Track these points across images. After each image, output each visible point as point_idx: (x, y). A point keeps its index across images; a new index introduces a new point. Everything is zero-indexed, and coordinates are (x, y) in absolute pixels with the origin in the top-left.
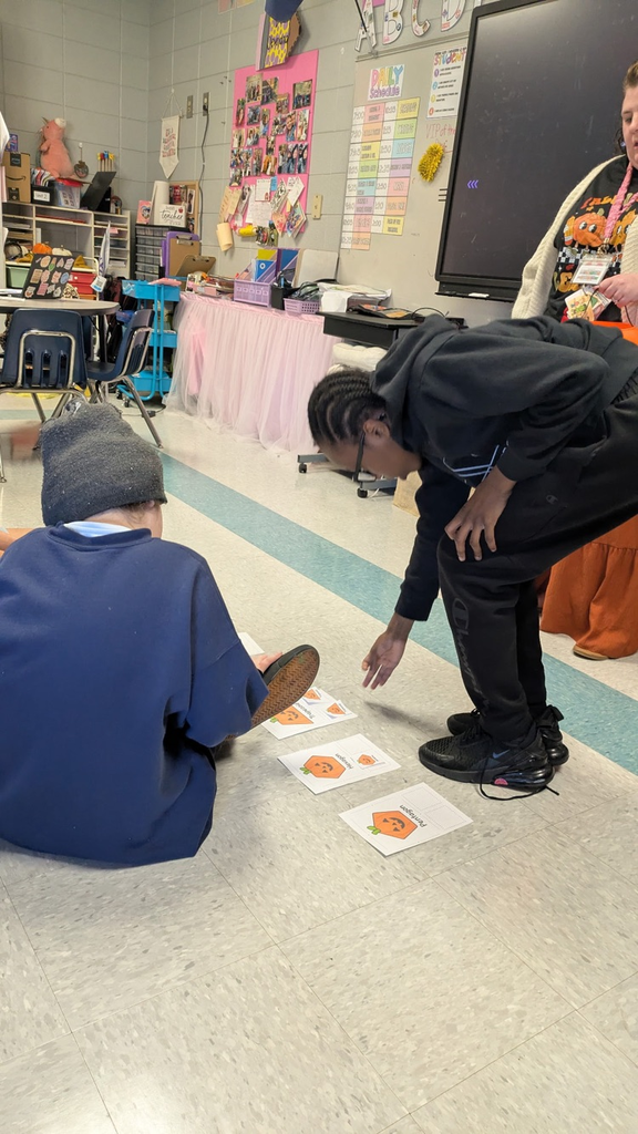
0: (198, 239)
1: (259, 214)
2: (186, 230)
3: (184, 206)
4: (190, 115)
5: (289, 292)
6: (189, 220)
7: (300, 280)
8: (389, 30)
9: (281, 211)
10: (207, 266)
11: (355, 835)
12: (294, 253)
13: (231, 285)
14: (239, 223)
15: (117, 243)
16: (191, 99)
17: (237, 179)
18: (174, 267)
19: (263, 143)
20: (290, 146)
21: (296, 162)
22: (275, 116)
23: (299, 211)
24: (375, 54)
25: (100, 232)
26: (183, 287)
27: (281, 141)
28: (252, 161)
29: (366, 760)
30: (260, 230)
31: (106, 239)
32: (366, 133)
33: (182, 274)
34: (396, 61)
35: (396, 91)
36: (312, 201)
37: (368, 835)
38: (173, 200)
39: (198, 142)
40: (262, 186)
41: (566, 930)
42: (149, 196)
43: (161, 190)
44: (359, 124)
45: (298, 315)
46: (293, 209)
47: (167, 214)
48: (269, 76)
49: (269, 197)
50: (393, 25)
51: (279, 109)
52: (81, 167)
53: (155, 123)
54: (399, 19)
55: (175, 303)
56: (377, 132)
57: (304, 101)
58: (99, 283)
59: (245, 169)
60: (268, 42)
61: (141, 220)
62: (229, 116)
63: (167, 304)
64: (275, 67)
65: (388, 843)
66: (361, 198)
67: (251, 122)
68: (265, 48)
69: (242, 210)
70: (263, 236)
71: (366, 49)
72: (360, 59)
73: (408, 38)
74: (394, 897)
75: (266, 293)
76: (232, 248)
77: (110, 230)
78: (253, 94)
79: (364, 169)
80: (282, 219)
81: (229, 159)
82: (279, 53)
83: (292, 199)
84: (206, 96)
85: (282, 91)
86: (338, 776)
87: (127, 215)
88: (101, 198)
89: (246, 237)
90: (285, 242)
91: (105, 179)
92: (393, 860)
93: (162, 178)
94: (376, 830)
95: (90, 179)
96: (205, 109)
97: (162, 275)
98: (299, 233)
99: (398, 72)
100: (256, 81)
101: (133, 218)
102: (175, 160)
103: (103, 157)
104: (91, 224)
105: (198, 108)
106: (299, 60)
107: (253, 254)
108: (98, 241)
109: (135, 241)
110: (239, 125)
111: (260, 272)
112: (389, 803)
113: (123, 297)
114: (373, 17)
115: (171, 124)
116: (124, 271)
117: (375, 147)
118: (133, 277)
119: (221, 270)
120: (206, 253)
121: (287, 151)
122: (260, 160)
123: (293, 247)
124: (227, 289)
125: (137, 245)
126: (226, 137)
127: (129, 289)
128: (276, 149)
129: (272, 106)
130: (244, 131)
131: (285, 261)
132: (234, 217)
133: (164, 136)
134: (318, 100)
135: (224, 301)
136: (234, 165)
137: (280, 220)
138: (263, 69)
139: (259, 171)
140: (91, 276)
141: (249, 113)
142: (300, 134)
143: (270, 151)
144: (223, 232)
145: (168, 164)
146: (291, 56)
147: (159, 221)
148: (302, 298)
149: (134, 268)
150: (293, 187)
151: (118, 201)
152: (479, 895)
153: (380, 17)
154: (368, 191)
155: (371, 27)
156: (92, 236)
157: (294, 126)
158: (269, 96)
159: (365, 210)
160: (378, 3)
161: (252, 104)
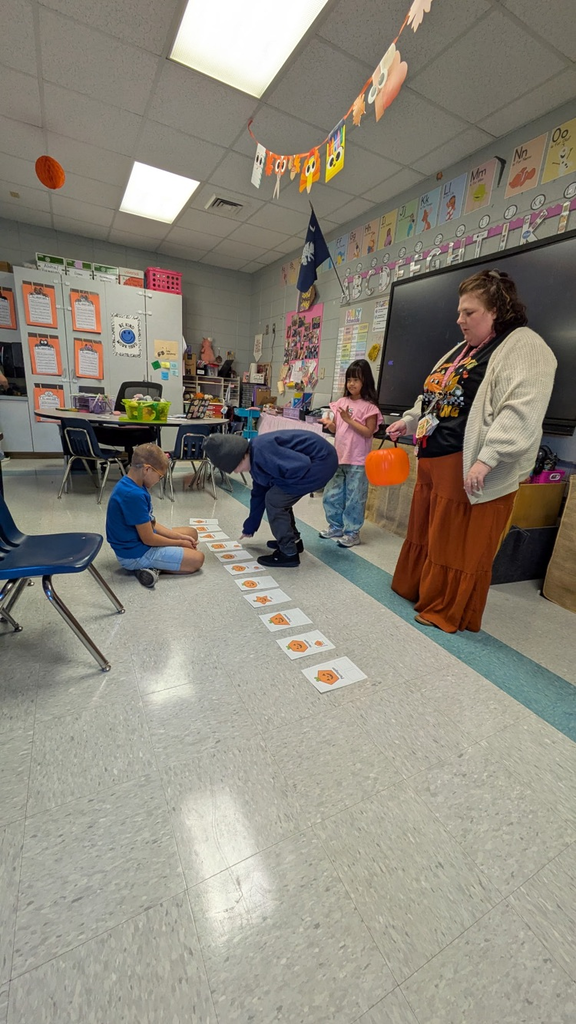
0: (269, 388)
1: (296, 377)
2: (264, 385)
3: (263, 374)
4: (267, 333)
5: (308, 412)
6: (265, 380)
7: (314, 407)
8: (355, 294)
9: (305, 375)
10: (273, 401)
11: (308, 682)
12: (311, 395)
13: (282, 409)
14: (287, 381)
15: (233, 391)
16: (267, 326)
17: (287, 361)
18: (258, 402)
19: (298, 345)
20: (311, 346)
21: (313, 353)
22: (304, 333)
23: (314, 375)
24: (348, 304)
25: (226, 387)
26: (261, 410)
27: (307, 344)
28: (294, 353)
29: (319, 643)
30: (297, 384)
31: (228, 390)
32: (345, 340)
33: (261, 405)
34: (359, 307)
35: (358, 320)
36: (320, 370)
37: (313, 682)
38: (258, 372)
39: (270, 346)
40: (298, 364)
41: (406, 737)
42: (248, 370)
43: (253, 367)
44: (341, 336)
45: (311, 423)
46: (312, 374)
47: (256, 378)
48: (301, 315)
49: (300, 369)
50: (357, 291)
51: (306, 329)
52: (219, 358)
53: (252, 338)
54: (360, 288)
55: (258, 418)
56: (349, 339)
57: (317, 326)
58: (224, 410)
59: (291, 356)
60: (302, 300)
61: (245, 381)
62: (284, 334)
63: (253, 418)
64: (304, 311)
65: (323, 687)
67: (293, 336)
68: (300, 303)
69: (289, 375)
70: (298, 387)
71: (344, 302)
72: (342, 306)
73: (364, 296)
74: (321, 715)
75: (297, 413)
76: (284, 392)
77: (230, 386)
78: (294, 323)
79: (343, 356)
80: (306, 379)
81: (284, 353)
82: (306, 305)
83: (311, 370)
84: (274, 324)
85: (308, 321)
86: (303, 651)
87: (238, 378)
88: (227, 372)
89: (290, 388)
90: (308, 390)
91: (229, 363)
92: (324, 695)
93: (254, 362)
94: (318, 679)
95: (223, 363)
96: (274, 331)
97: (253, 405)
98: (314, 387)
99: (359, 312)
100: (296, 318)
101: (241, 380)
102: (260, 354)
103: (229, 353)
104: (222, 384)
105: (271, 330)
106: (316, 307)
107: (293, 395)
108: (225, 391)
109: (241, 390)
110: (288, 337)
111: (295, 404)
112: (327, 666)
113: (235, 416)
114: (348, 288)
115: (259, 337)
116: (236, 403)
117: (348, 346)
118: (240, 406)
119: (280, 403)
120: (273, 395)
121: (309, 348)
122: (297, 353)
123: (311, 392)
124: (280, 412)
125: (242, 392)
126: (283, 343)
127: (237, 412)
128: (304, 348)
129: (303, 328)
130: (290, 340)
131: (306, 398)
132: (285, 379)
133: (256, 343)
134: (322, 325)
135: (279, 417)
136: (286, 355)
137: (305, 380)
138: (299, 312)
139: (297, 358)
140: (221, 407)
141: (293, 332)
142: (315, 340)
143: (301, 348)
144: (280, 385)
145: (257, 356)
146: (311, 305)
147: (252, 381)
148: (313, 415)
149: (241, 402)
150: (312, 364)
151: (234, 373)
152: (365, 716)
153: (351, 288)
155: (347, 292)
156: (223, 388)
157: (313, 337)
158: (302, 324)
160: (350, 281)
161: (294, 328)
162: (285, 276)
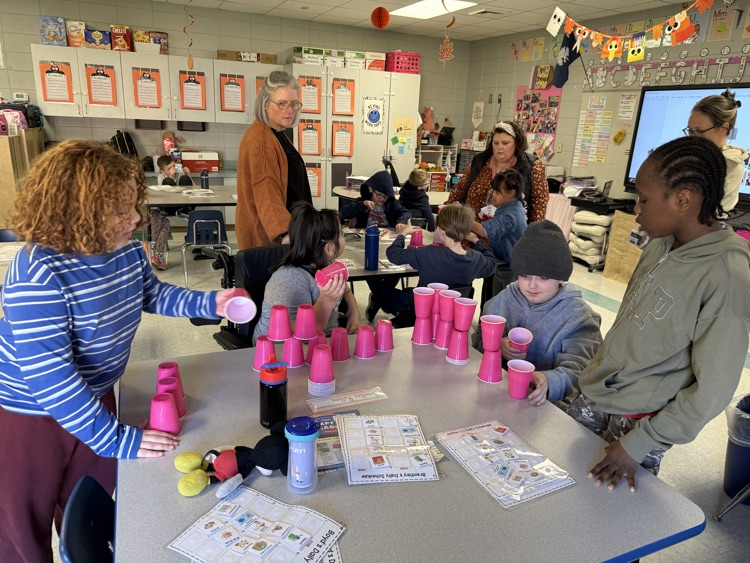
4: (490, 102)
8: (599, 83)
9: (539, 147)
16: (491, 95)
19: (531, 119)
20: (547, 122)
21: (549, 129)
22: (538, 108)
23: (550, 149)
24: (593, 91)
27: (542, 119)
34: (603, 96)
35: (602, 107)
36: (558, 145)
38: (481, 140)
39: (494, 115)
43: (476, 135)
44: (582, 117)
46: (547, 148)
48: (536, 92)
49: (533, 141)
50: (601, 81)
51: (541, 105)
53: (471, 104)
54: (604, 79)
56: (592, 121)
57: (556, 104)
60: (536, 78)
61: (463, 148)
62: (513, 105)
64: (540, 89)
66: (583, 147)
67: (525, 109)
68: (534, 81)
71: (587, 88)
72: (585, 91)
73: (607, 87)
78: (526, 98)
79: (585, 135)
80: (541, 151)
82: (543, 84)
83: (547, 143)
84: (500, 95)
85: (543, 98)
96: (500, 101)
98: (550, 158)
99: (603, 100)
100: (529, 92)
102: (481, 121)
103: (446, 120)
105: (495, 99)
110: (519, 109)
114: (591, 77)
115: (480, 105)
117: (591, 127)
121: (544, 123)
122: (529, 125)
126: (511, 114)
128: (539, 122)
129: (537, 104)
130: (521, 113)
133: (475, 109)
134: (562, 105)
137: (539, 152)
138: (533, 89)
141: (524, 106)
142: (552, 117)
143: (535, 122)
145: (476, 123)
146: (547, 85)
150: (547, 139)
153: (594, 77)
154: (587, 144)
155: (590, 81)
157: (549, 114)
158: (535, 100)
159: (585, 151)
160: (594, 71)
161: (527, 102)
162: (516, 52)
